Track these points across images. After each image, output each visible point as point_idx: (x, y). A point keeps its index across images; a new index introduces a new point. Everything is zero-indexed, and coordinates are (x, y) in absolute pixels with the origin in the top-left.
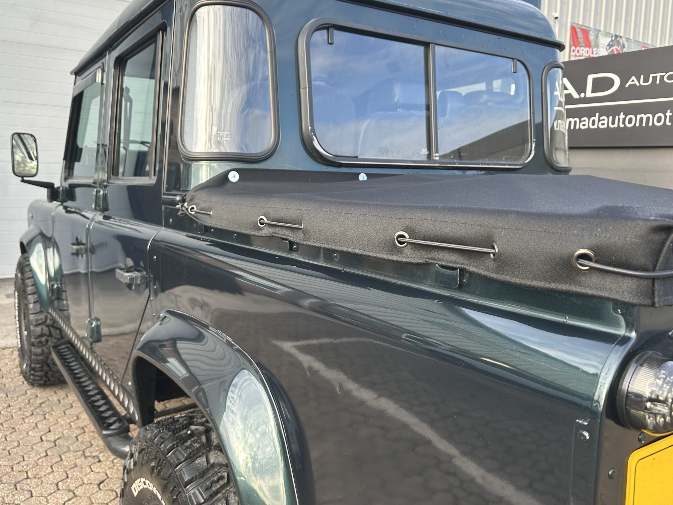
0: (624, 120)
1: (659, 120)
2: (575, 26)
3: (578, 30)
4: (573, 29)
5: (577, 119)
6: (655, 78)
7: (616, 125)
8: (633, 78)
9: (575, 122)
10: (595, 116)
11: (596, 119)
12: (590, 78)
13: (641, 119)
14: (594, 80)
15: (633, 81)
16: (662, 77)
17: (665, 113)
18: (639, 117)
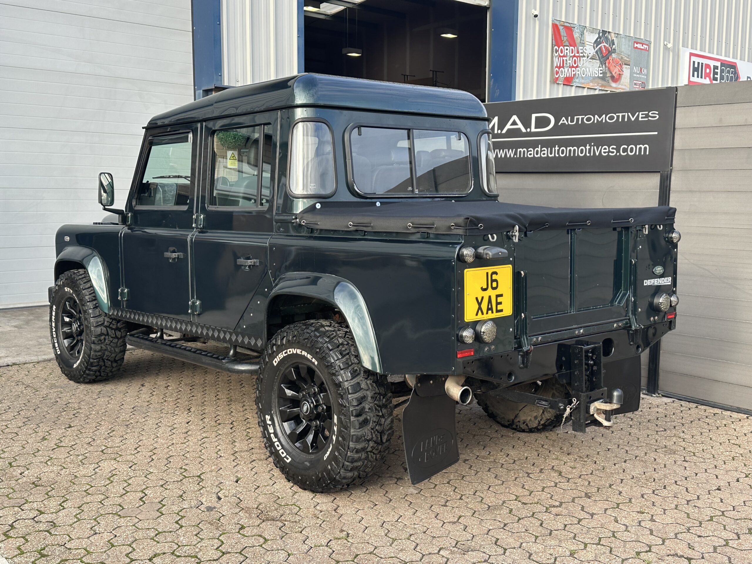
0: (558, 150)
1: (582, 153)
2: (557, 23)
3: (561, 28)
4: (555, 27)
5: (525, 149)
6: (578, 119)
7: (553, 155)
8: (564, 118)
11: (539, 150)
12: (534, 116)
13: (570, 150)
14: (536, 118)
16: (583, 119)
17: (585, 147)
18: (568, 149)
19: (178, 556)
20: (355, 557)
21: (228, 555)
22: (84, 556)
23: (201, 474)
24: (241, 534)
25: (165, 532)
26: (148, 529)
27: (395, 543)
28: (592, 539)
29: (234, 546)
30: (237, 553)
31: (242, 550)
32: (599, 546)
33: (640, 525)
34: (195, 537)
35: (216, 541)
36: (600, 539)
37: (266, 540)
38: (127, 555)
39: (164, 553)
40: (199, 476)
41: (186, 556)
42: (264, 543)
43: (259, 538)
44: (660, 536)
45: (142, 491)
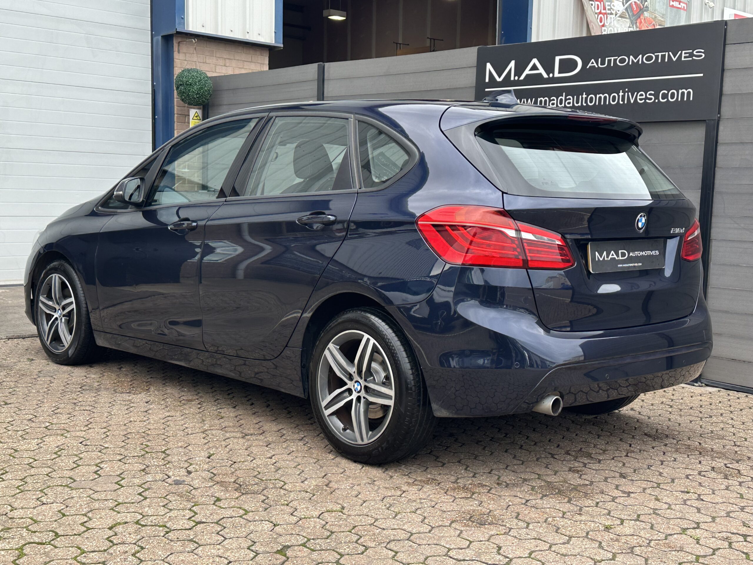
0: (586, 98)
1: (614, 101)
5: (546, 98)
6: (609, 61)
7: (580, 104)
8: (593, 60)
9: (546, 101)
10: (562, 96)
11: (563, 98)
12: (557, 59)
13: (600, 98)
14: (561, 60)
15: (593, 63)
16: (615, 60)
17: (618, 93)
18: (598, 96)
19: (143, 526)
20: (353, 529)
21: (202, 525)
22: (30, 525)
23: (166, 450)
24: (216, 506)
25: (126, 503)
26: (106, 500)
27: (399, 516)
28: (629, 515)
29: (209, 517)
30: (212, 523)
31: (219, 520)
32: (638, 522)
33: (685, 504)
34: (162, 508)
35: (187, 511)
36: (639, 516)
37: (246, 512)
38: (82, 524)
39: (126, 523)
40: (164, 452)
41: (153, 525)
42: (245, 514)
43: (238, 510)
44: (709, 514)
45: (97, 465)
